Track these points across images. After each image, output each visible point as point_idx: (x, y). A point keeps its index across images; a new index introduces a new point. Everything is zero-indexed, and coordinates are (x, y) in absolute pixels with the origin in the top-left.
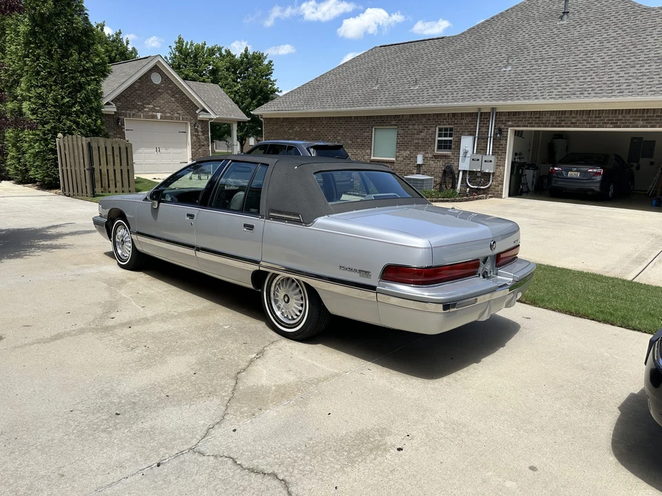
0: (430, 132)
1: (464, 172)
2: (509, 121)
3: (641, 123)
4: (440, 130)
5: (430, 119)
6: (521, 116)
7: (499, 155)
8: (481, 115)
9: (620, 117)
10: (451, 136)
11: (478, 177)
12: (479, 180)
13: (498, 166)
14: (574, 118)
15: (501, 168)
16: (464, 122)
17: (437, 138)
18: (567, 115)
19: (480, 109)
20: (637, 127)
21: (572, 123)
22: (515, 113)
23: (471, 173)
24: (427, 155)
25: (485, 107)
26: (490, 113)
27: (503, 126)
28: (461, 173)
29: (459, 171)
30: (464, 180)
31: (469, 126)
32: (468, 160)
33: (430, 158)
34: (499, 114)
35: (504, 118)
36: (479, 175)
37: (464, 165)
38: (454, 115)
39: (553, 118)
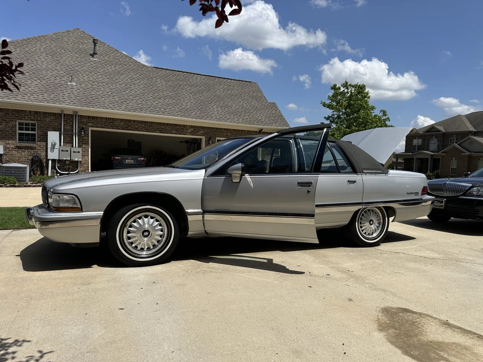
0: (10, 124)
1: (54, 161)
2: (89, 123)
3: (174, 132)
4: (20, 124)
5: (8, 114)
6: (99, 120)
7: (84, 148)
8: (64, 116)
9: (163, 127)
10: (33, 130)
11: (67, 165)
12: (68, 167)
13: (83, 156)
14: (136, 125)
15: (86, 157)
16: (48, 120)
17: (18, 132)
18: (132, 123)
19: (62, 111)
20: (172, 134)
21: (135, 128)
22: (94, 118)
23: (59, 161)
24: (8, 146)
25: (68, 109)
26: (73, 115)
27: (84, 126)
28: (50, 162)
29: (48, 160)
30: (53, 167)
31: (53, 124)
32: (56, 151)
33: (13, 148)
34: (81, 117)
35: (84, 120)
36: (67, 163)
37: (53, 155)
38: (36, 113)
39: (122, 124)
